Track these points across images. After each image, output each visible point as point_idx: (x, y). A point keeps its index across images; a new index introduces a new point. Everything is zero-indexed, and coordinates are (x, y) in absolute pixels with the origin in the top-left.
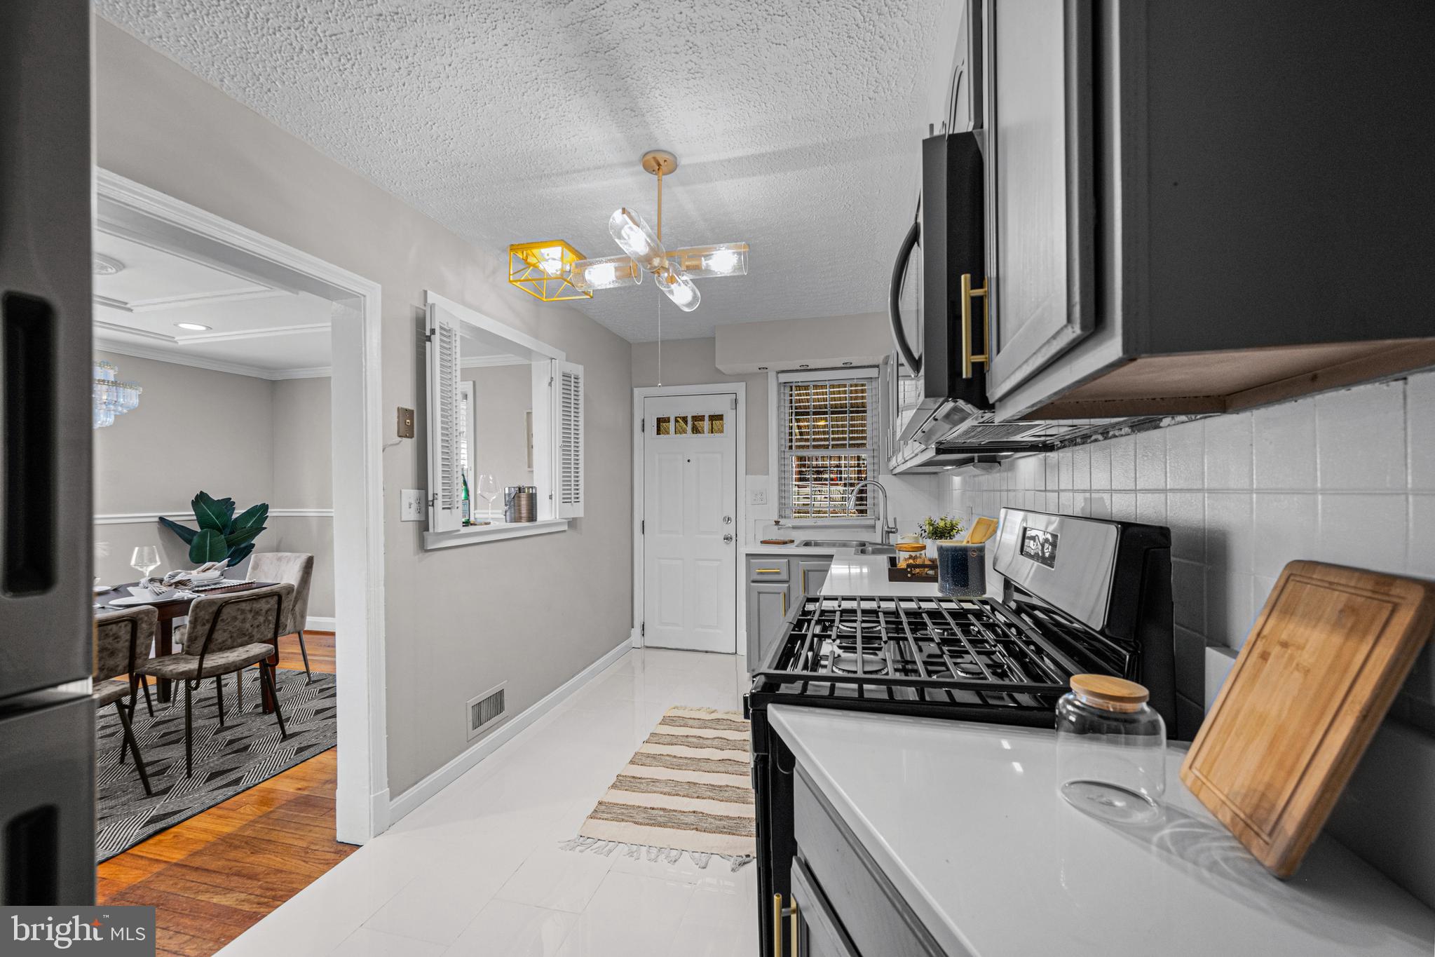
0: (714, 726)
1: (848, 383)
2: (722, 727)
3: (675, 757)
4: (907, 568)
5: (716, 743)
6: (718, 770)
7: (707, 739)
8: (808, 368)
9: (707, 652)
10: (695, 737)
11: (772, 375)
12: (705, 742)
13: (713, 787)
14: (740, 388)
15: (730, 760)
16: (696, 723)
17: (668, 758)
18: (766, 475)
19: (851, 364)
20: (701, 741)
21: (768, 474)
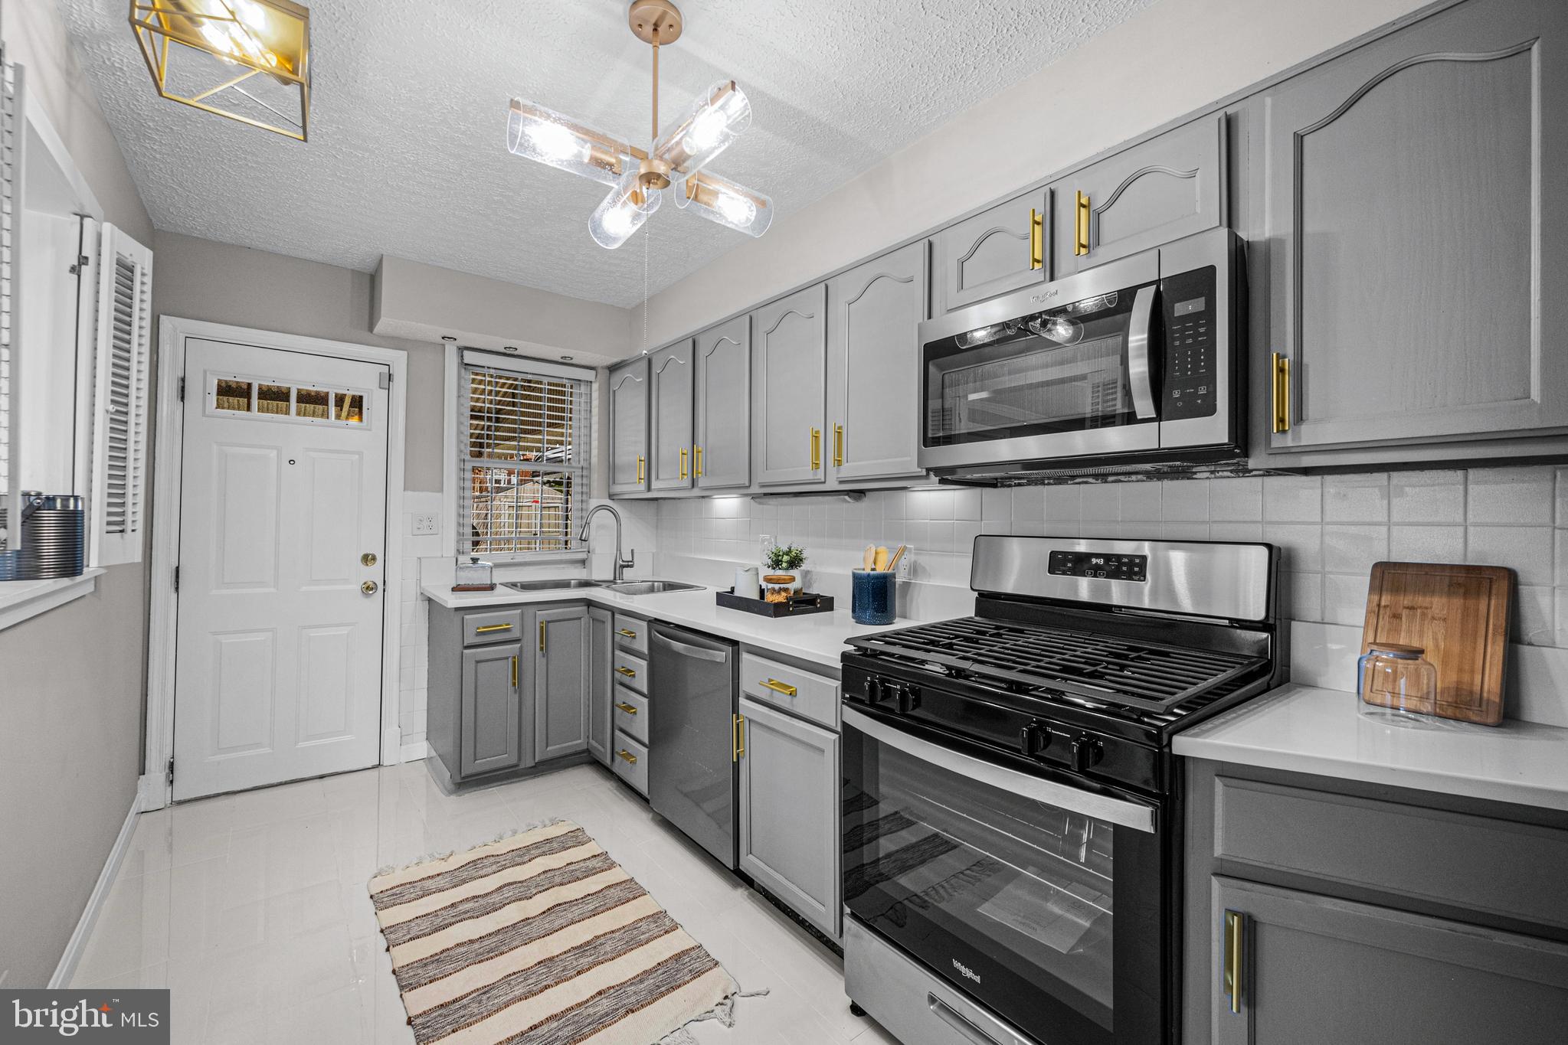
0: (474, 873)
1: (546, 380)
2: (490, 870)
3: (471, 942)
4: (789, 602)
5: (508, 893)
6: (556, 924)
7: (487, 895)
8: (516, 353)
9: (322, 777)
10: (467, 900)
11: (451, 350)
12: (490, 900)
13: (581, 949)
14: (398, 359)
15: (560, 905)
16: (441, 882)
17: (462, 949)
18: (438, 492)
19: (572, 359)
20: (482, 901)
21: (441, 490)
